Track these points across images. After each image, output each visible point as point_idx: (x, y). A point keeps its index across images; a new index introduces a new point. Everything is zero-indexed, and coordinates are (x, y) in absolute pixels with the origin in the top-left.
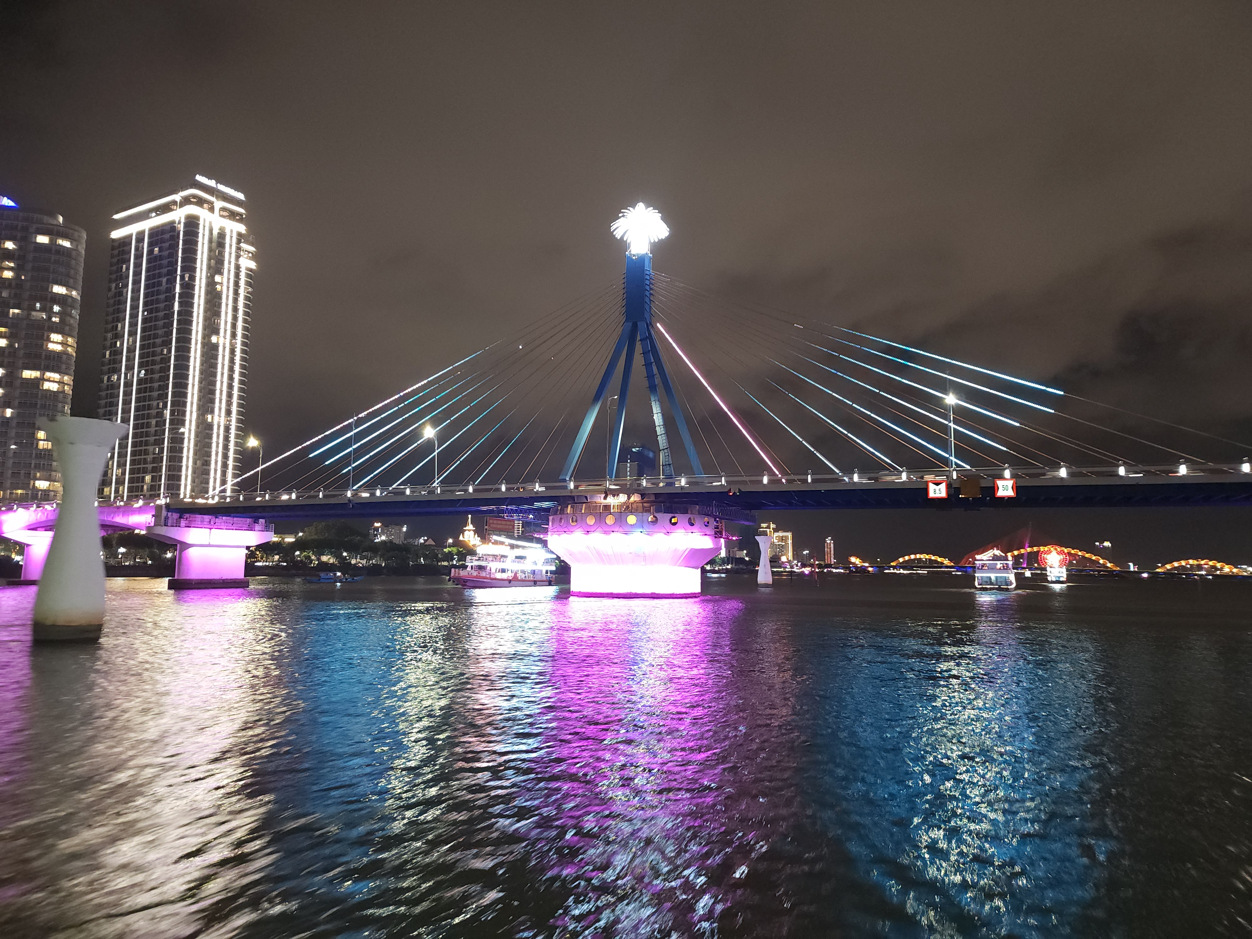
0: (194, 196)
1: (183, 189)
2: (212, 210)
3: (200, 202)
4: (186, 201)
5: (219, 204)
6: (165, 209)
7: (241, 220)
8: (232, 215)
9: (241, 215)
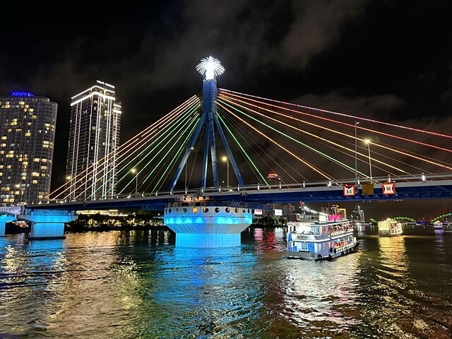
0: (97, 88)
1: (92, 86)
2: (103, 93)
3: (99, 90)
4: (94, 90)
5: (105, 91)
6: (87, 93)
7: (114, 96)
8: (111, 94)
9: (113, 94)
